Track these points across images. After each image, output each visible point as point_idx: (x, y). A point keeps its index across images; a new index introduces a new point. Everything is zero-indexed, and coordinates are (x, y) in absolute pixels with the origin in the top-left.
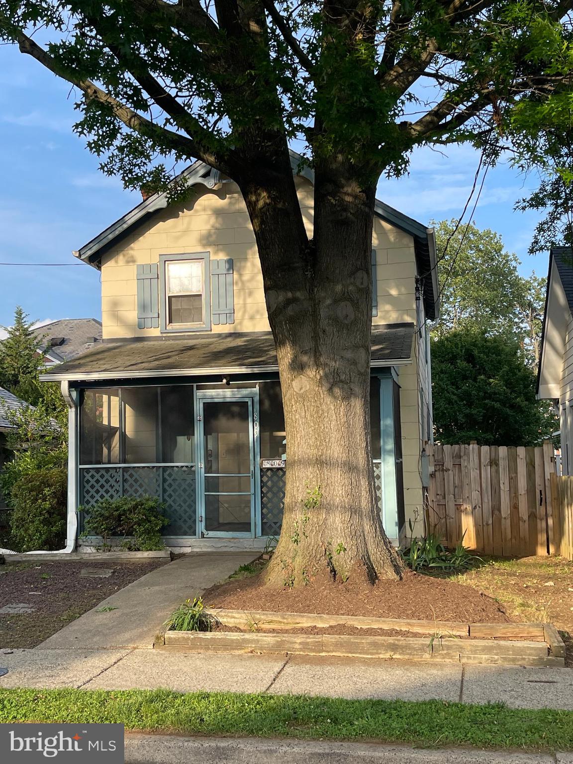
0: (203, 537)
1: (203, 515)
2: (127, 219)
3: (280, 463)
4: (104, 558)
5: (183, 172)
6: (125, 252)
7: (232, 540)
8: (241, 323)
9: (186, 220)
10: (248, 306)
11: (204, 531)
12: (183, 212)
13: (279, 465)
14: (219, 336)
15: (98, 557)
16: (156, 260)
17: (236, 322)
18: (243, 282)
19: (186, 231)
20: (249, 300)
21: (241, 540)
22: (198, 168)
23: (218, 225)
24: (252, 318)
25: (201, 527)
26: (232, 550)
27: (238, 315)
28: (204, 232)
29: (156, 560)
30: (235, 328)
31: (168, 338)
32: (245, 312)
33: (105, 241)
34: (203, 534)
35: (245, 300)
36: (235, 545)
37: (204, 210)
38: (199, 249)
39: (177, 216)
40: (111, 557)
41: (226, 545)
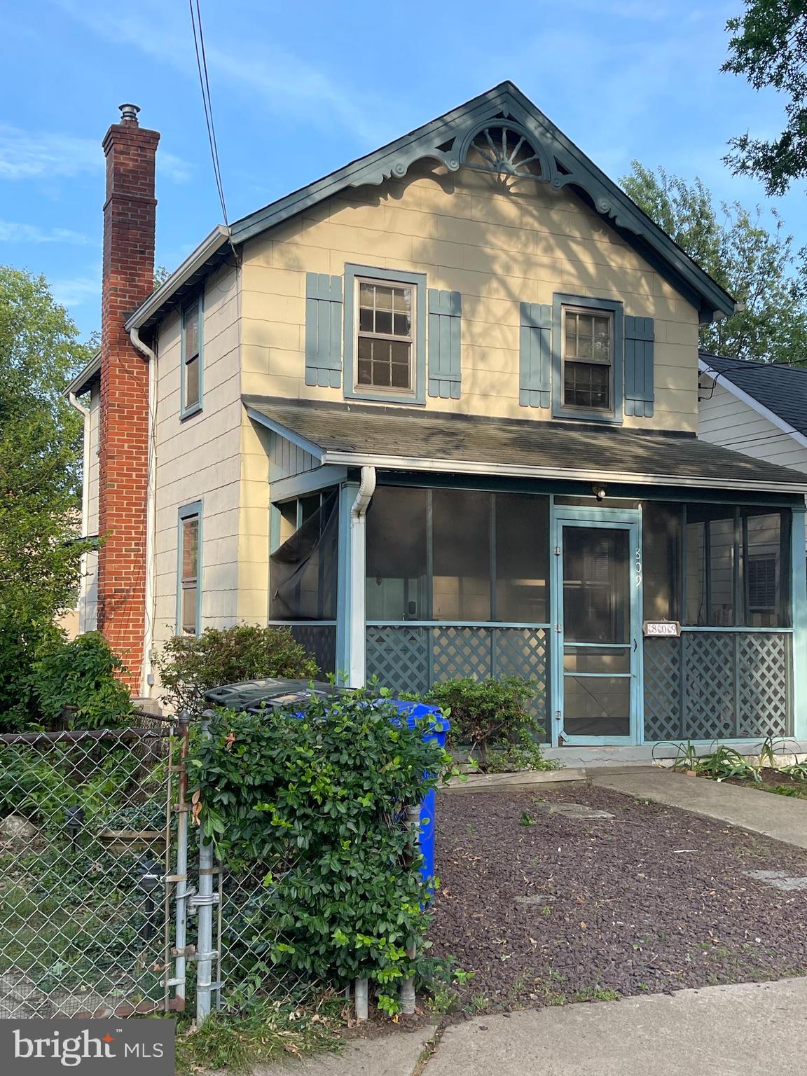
0: (560, 745)
1: (561, 709)
2: (313, 189)
3: (670, 629)
4: (483, 784)
5: (410, 134)
6: (283, 246)
7: (608, 749)
8: (468, 402)
9: (389, 215)
10: (481, 374)
11: (564, 735)
12: (386, 199)
13: (669, 632)
14: (437, 415)
15: (474, 784)
16: (339, 271)
17: (463, 397)
18: (472, 336)
19: (388, 233)
20: (481, 366)
21: (621, 749)
22: (433, 134)
23: (436, 235)
24: (485, 395)
25: (558, 728)
26: (607, 764)
27: (465, 387)
28: (417, 242)
29: (565, 785)
30: (459, 407)
31: (355, 408)
32: (474, 384)
33: (274, 220)
34: (561, 739)
35: (474, 365)
36: (613, 757)
37: (419, 204)
38: (407, 267)
39: (377, 204)
40: (496, 783)
41: (600, 757)
